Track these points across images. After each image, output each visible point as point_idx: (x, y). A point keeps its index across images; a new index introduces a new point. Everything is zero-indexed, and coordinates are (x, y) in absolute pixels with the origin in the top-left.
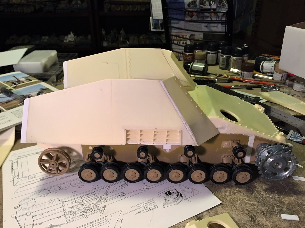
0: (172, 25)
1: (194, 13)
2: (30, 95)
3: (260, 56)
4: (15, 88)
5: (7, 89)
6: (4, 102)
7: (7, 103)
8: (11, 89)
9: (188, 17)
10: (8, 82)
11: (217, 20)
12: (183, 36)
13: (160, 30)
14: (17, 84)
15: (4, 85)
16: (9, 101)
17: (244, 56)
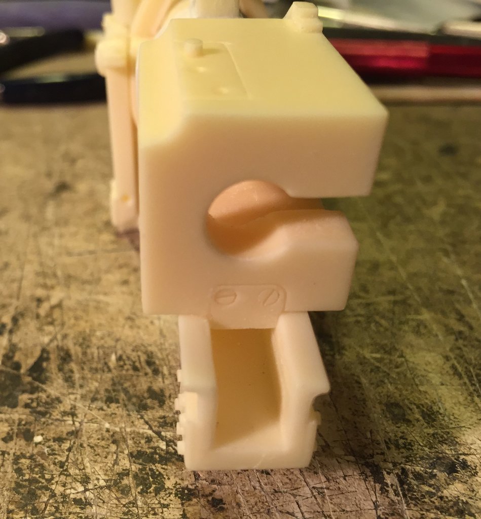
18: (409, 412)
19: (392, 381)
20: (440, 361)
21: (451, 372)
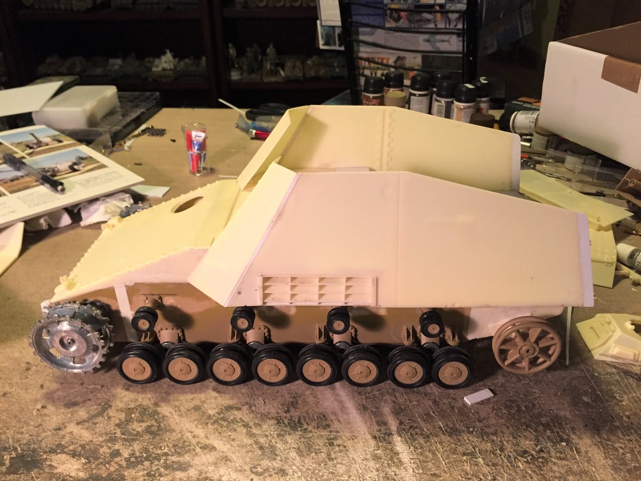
0: (361, 38)
1: (403, 14)
2: (56, 167)
3: (514, 102)
4: (30, 154)
5: (14, 157)
6: (8, 179)
7: (12, 181)
8: (24, 158)
9: (391, 21)
10: (19, 143)
11: (448, 29)
12: (382, 59)
13: (337, 48)
14: (35, 147)
15: (12, 149)
16: (17, 179)
17: (481, 102)
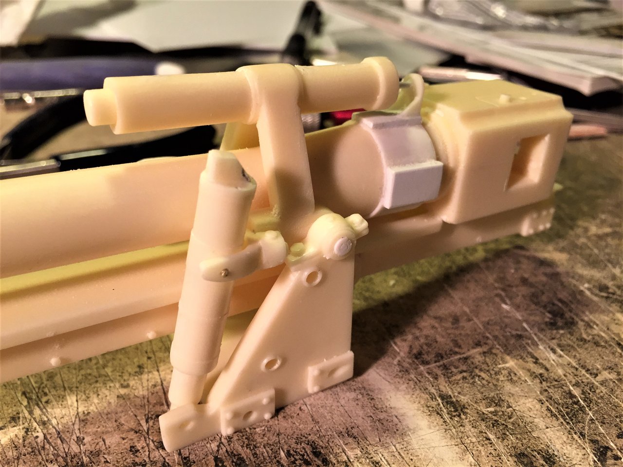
18: (534, 459)
19: (512, 432)
20: (538, 406)
21: (549, 415)
